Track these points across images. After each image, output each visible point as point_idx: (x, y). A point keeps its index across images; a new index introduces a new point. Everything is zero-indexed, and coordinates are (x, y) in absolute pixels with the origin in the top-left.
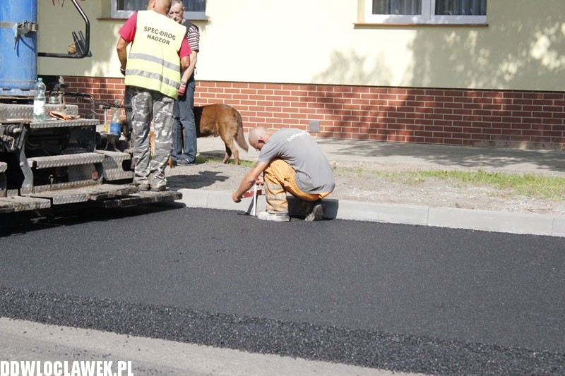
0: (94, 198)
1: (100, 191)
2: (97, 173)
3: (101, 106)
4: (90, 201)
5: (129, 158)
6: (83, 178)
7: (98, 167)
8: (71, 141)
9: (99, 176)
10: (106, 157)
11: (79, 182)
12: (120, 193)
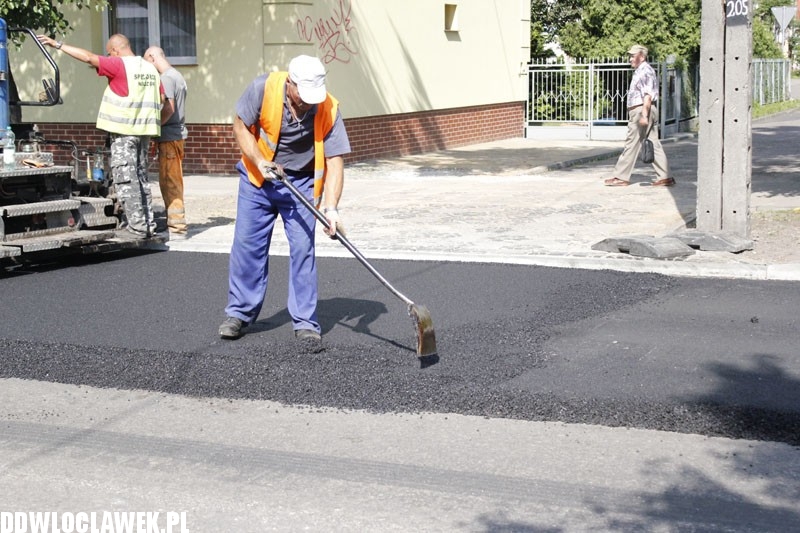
0: (67, 245)
1: (75, 237)
2: (73, 220)
3: (84, 153)
4: (63, 247)
5: (111, 203)
6: (61, 224)
7: (75, 213)
8: (48, 190)
9: (76, 222)
10: (83, 203)
11: (54, 230)
12: (95, 239)
